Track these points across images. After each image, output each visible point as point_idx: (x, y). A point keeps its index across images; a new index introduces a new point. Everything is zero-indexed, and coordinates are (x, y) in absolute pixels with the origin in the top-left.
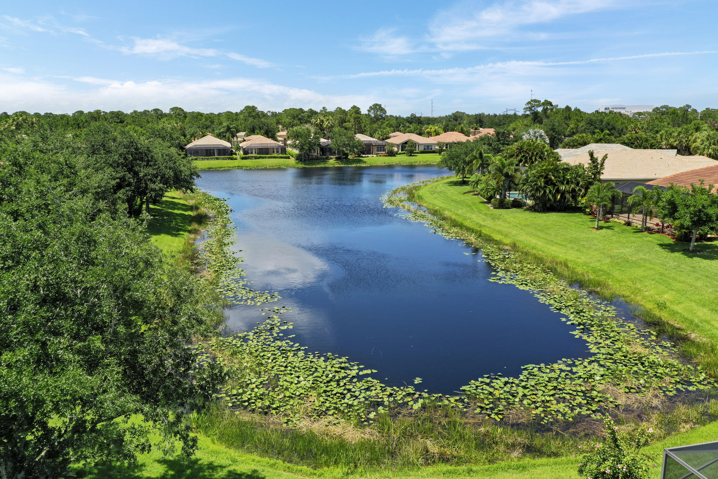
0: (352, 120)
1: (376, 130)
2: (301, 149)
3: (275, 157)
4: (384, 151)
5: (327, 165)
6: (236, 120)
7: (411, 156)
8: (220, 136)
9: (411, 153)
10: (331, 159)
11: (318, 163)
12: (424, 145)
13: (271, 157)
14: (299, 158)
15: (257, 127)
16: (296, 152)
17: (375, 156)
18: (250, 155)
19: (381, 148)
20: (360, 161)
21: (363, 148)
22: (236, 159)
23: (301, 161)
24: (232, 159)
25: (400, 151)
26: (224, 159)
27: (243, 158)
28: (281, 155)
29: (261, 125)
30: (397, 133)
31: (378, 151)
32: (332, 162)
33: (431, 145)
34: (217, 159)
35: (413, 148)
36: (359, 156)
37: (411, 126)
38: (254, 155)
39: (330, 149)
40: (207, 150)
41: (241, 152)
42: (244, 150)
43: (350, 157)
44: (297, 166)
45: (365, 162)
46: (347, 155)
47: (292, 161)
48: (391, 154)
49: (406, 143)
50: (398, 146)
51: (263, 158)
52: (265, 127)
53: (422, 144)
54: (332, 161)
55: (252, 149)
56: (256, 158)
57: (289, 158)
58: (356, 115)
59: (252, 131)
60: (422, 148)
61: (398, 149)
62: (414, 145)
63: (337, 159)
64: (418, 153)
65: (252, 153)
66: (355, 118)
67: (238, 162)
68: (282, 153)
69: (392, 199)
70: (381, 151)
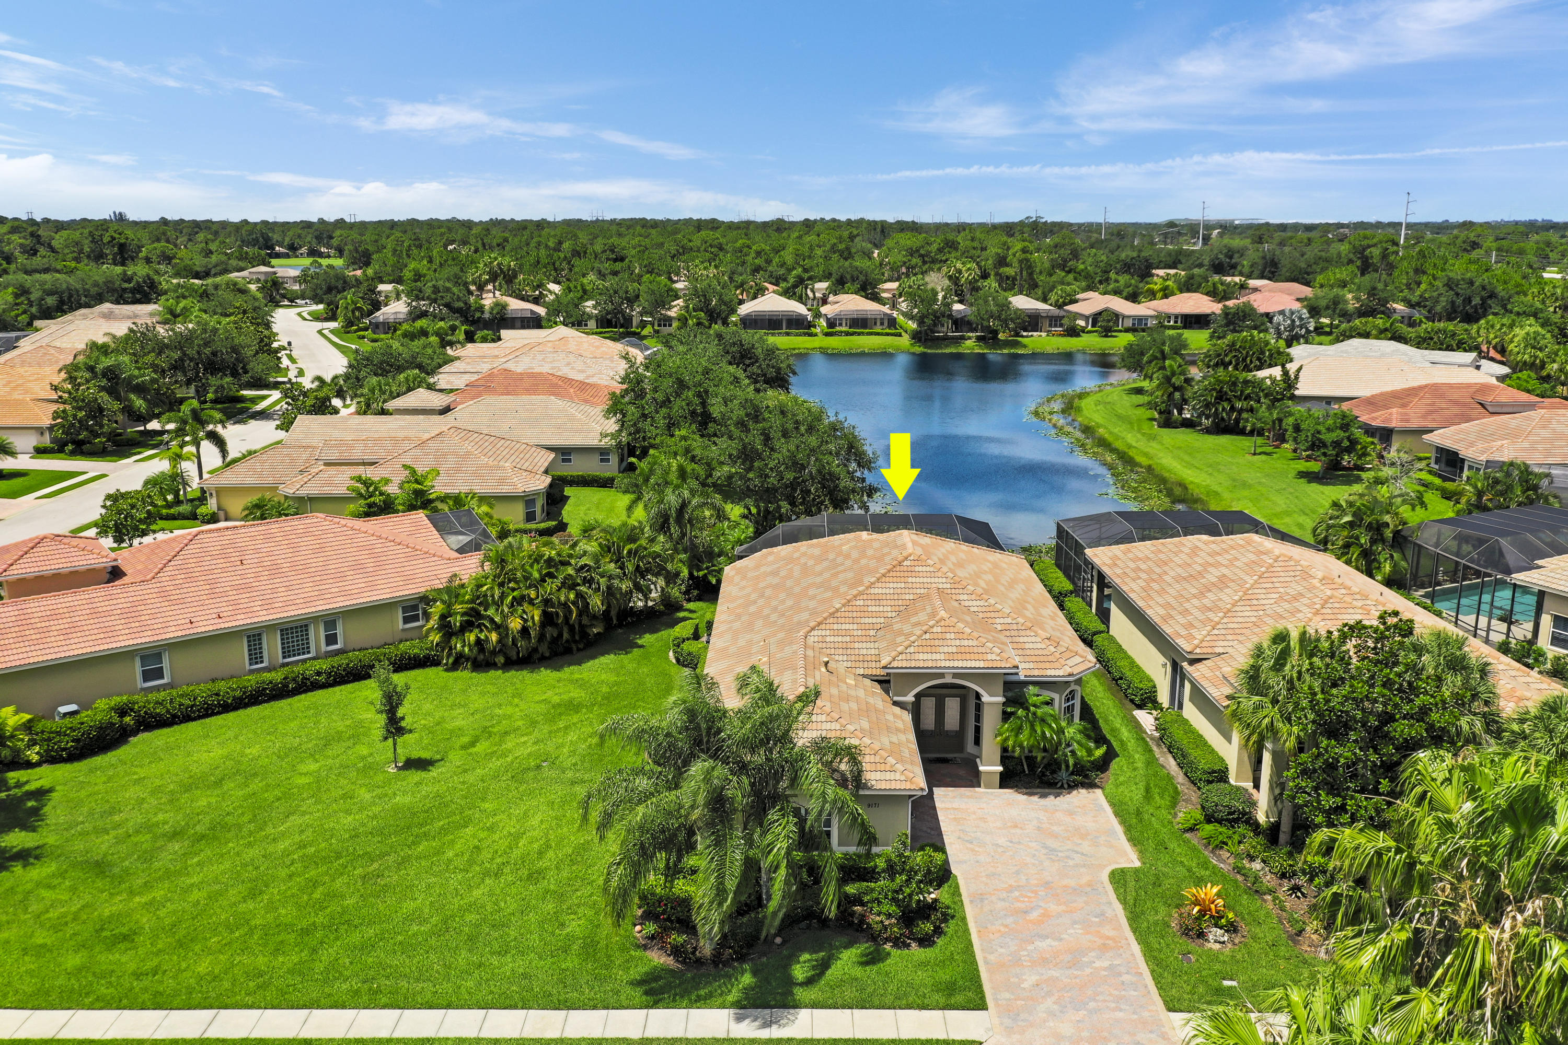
0: (1016, 264)
1: (1054, 287)
2: (921, 321)
3: (878, 334)
4: (1061, 326)
5: (961, 350)
6: (810, 257)
7: (1106, 336)
8: (788, 293)
9: (1107, 332)
10: (970, 338)
11: (947, 346)
12: (1134, 318)
13: (871, 334)
14: (916, 337)
15: (848, 277)
16: (912, 325)
17: (1044, 334)
18: (838, 329)
19: (1055, 321)
20: (1016, 344)
21: (1024, 322)
22: (816, 335)
23: (920, 340)
24: (810, 335)
25: (1090, 328)
26: (797, 335)
27: (827, 334)
28: (888, 331)
29: (855, 274)
30: (1090, 294)
31: (1050, 326)
32: (970, 345)
33: (1146, 318)
34: (788, 334)
35: (1111, 324)
36: (1017, 335)
37: (1120, 278)
38: (844, 329)
39: (969, 323)
40: (770, 320)
41: (823, 323)
42: (828, 320)
43: (1001, 336)
44: (913, 350)
45: (1025, 346)
46: (995, 333)
47: (905, 341)
48: (1073, 332)
49: (1100, 313)
50: (1086, 318)
51: (859, 334)
52: (862, 278)
53: (1129, 317)
54: (969, 343)
55: (841, 319)
56: (848, 334)
57: (900, 335)
58: (1024, 256)
59: (840, 285)
60: (1129, 323)
61: (1087, 323)
62: (1116, 316)
63: (979, 339)
64: (1120, 331)
65: (841, 325)
66: (1021, 262)
67: (819, 341)
68: (889, 327)
69: (1040, 410)
70: (1056, 326)
